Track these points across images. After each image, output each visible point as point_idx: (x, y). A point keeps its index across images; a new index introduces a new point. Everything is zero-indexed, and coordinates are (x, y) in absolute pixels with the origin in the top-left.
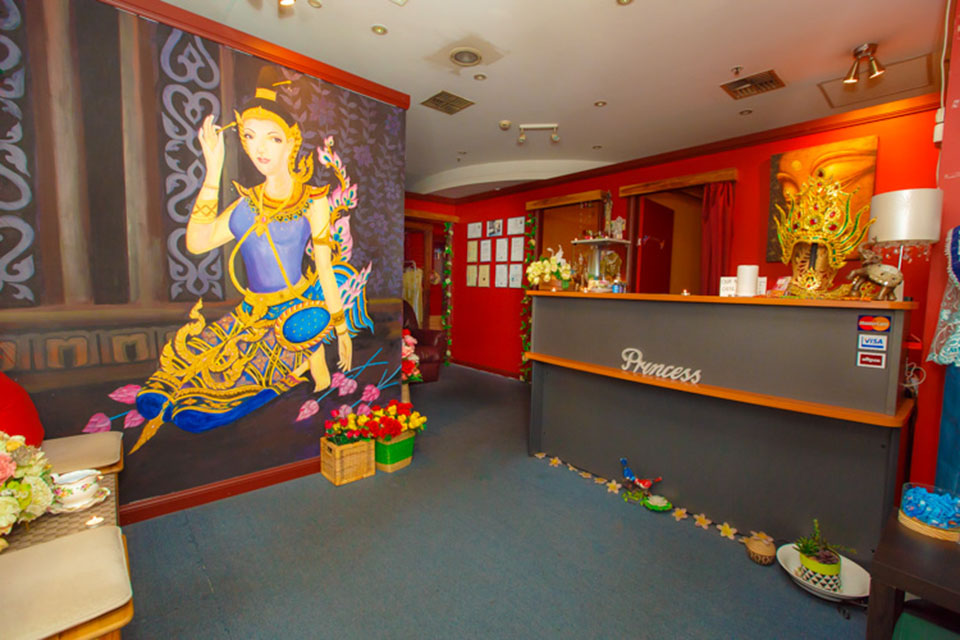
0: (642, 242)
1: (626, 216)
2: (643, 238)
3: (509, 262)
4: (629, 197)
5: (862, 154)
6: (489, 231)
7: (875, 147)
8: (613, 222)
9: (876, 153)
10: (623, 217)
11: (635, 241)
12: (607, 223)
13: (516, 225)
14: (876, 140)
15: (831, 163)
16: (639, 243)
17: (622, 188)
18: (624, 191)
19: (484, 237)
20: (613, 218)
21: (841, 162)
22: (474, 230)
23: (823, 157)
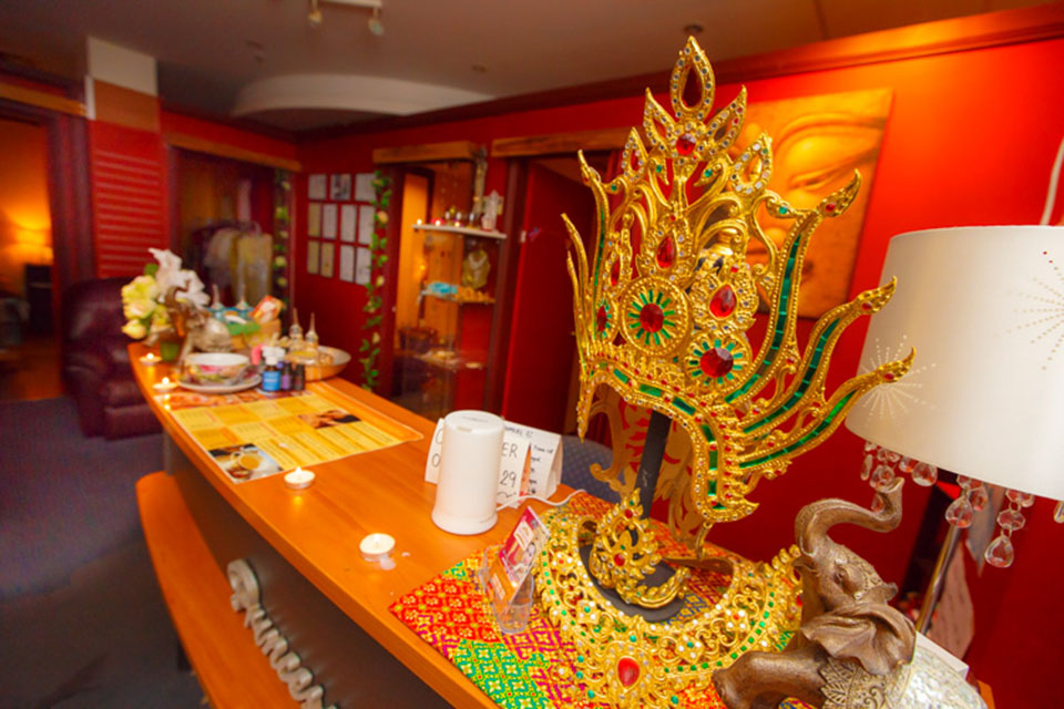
0: (527, 237)
1: (503, 193)
2: (529, 231)
3: (356, 245)
4: (509, 160)
5: (862, 123)
6: (334, 191)
7: (885, 113)
8: (486, 199)
9: (883, 124)
10: (500, 194)
11: (514, 236)
12: (477, 199)
13: (366, 186)
14: (889, 99)
15: (810, 136)
16: (523, 238)
17: (496, 142)
18: (499, 148)
19: (328, 201)
20: (487, 193)
21: (823, 135)
22: (317, 187)
23: (796, 123)
